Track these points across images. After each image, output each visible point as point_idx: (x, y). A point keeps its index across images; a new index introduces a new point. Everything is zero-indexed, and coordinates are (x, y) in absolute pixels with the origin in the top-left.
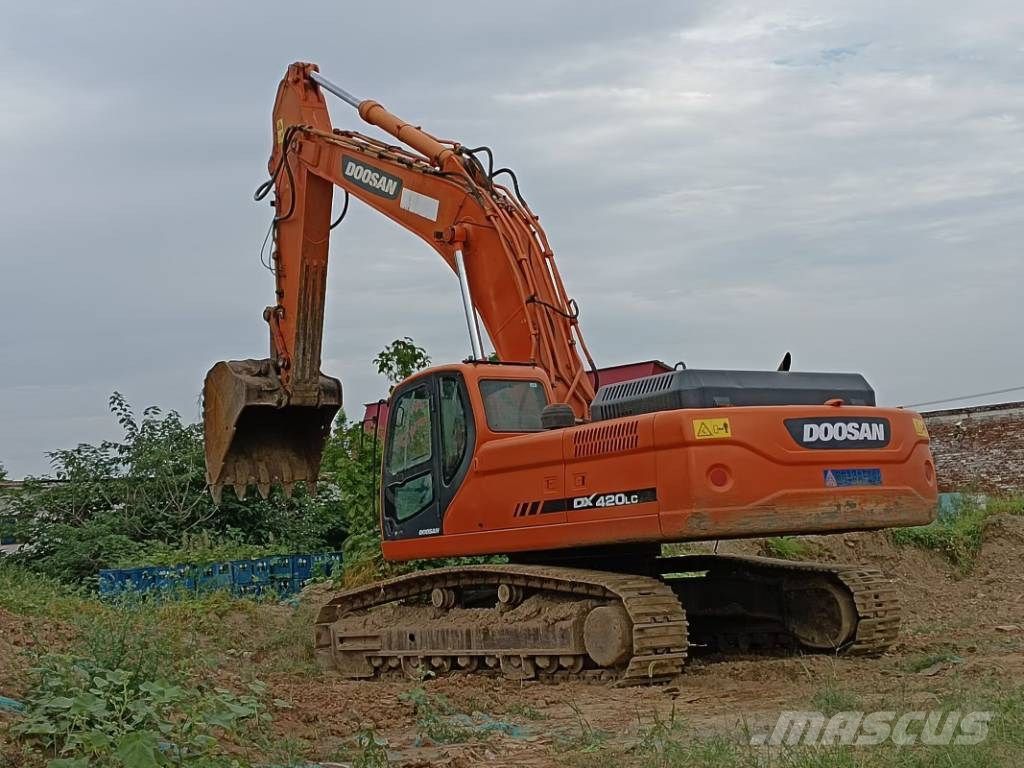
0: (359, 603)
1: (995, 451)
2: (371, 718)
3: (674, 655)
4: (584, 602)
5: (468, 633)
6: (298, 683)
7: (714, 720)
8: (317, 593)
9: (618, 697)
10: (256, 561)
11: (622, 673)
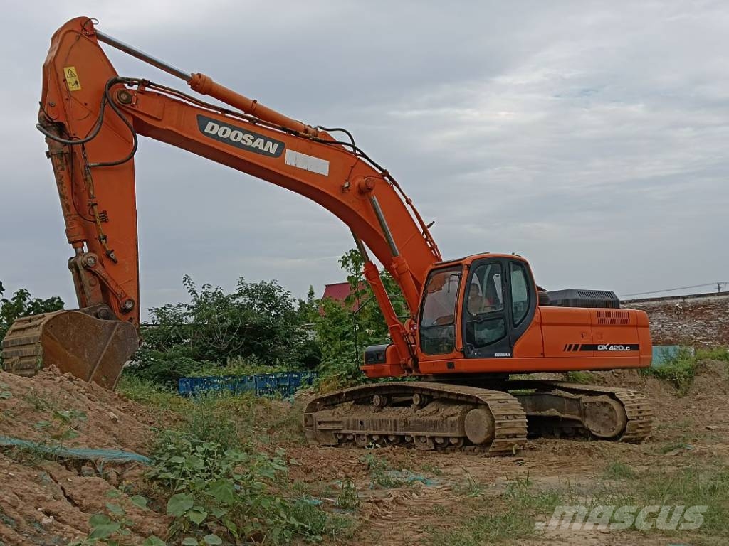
0: (330, 402)
1: (699, 322)
2: (343, 471)
3: (520, 439)
4: (465, 406)
5: (395, 421)
6: (295, 447)
7: (546, 479)
8: (305, 395)
9: (486, 463)
10: (269, 375)
11: (487, 449)
